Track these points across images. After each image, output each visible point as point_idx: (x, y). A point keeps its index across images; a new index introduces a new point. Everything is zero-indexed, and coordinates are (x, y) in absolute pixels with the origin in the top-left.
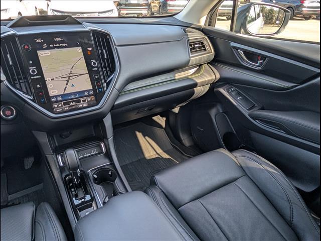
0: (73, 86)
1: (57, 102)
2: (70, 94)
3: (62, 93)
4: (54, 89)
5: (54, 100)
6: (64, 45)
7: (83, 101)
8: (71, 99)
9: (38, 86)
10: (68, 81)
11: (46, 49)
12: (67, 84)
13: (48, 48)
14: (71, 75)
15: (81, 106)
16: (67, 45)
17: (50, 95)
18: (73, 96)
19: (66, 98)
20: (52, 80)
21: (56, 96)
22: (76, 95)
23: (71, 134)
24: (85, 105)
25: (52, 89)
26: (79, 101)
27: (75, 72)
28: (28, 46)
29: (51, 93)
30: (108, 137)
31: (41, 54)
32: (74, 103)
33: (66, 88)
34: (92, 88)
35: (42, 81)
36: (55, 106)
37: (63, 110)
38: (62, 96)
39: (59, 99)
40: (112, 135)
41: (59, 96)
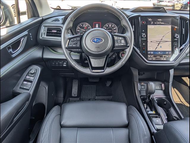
0: (161, 47)
1: (150, 54)
2: (158, 51)
3: (154, 50)
4: (151, 47)
5: (149, 53)
6: (162, 23)
7: (164, 57)
8: (158, 54)
9: (144, 44)
10: (159, 44)
11: (152, 25)
12: (158, 46)
13: (154, 24)
14: (162, 41)
15: (162, 59)
16: (163, 23)
17: (148, 50)
18: (159, 53)
19: (156, 53)
20: (151, 42)
21: (150, 51)
22: (161, 53)
23: (144, 74)
24: (165, 59)
25: (150, 47)
26: (162, 56)
27: (164, 39)
28: (144, 22)
29: (149, 49)
30: (170, 81)
31: (149, 27)
32: (159, 57)
33: (157, 47)
34: (171, 50)
35: (146, 41)
36: (149, 56)
37: (152, 59)
38: (154, 51)
39: (152, 53)
40: (172, 81)
41: (152, 51)
